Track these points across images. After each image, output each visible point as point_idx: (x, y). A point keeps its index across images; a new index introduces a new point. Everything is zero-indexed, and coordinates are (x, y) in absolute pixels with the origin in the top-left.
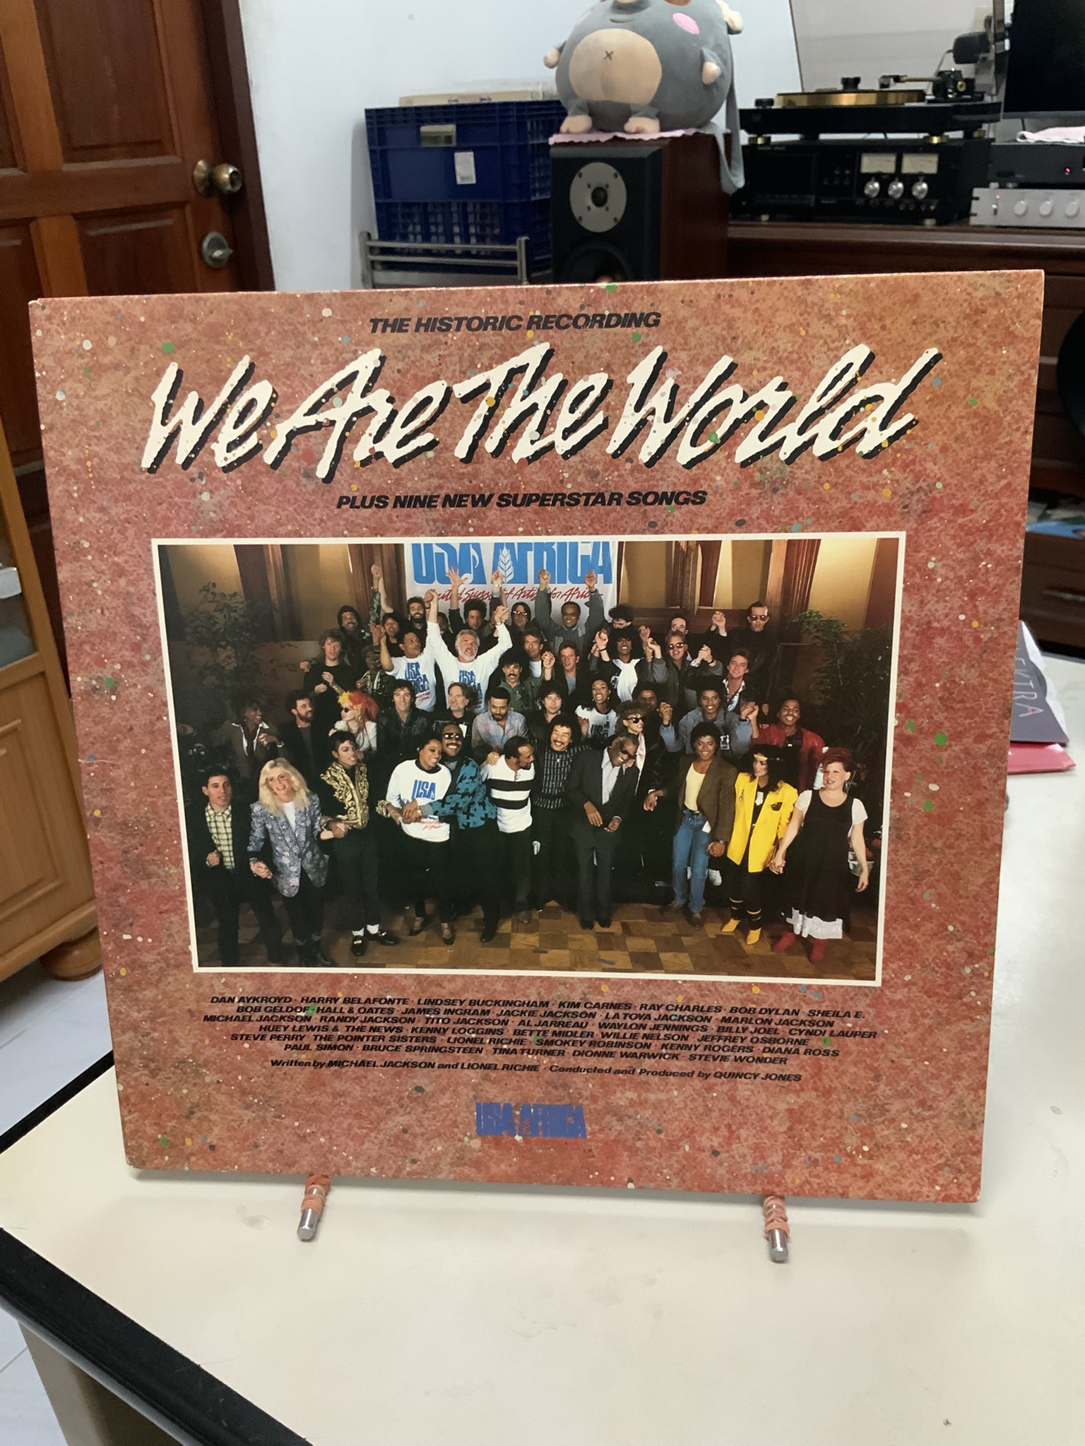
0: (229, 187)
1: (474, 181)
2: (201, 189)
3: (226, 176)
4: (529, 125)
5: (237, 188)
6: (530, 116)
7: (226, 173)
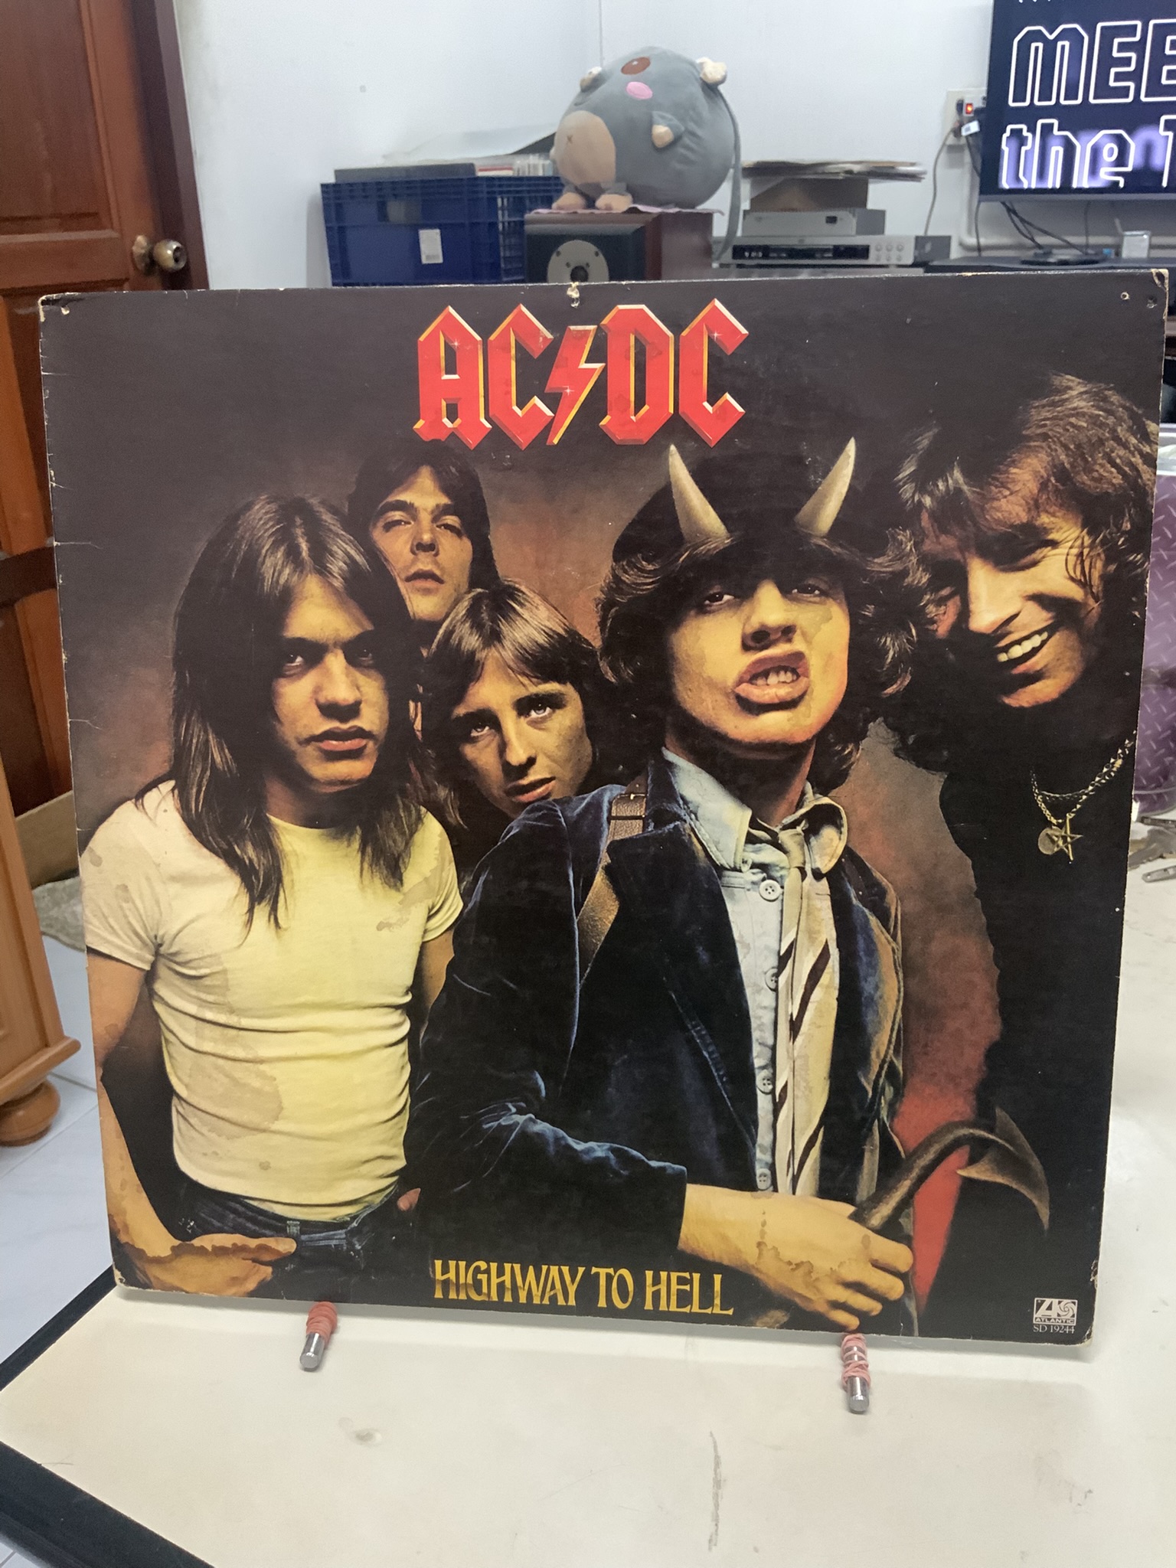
0: (170, 264)
1: (440, 260)
2: (141, 266)
3: (170, 252)
4: (499, 201)
5: (182, 265)
6: (501, 193)
7: (168, 250)
